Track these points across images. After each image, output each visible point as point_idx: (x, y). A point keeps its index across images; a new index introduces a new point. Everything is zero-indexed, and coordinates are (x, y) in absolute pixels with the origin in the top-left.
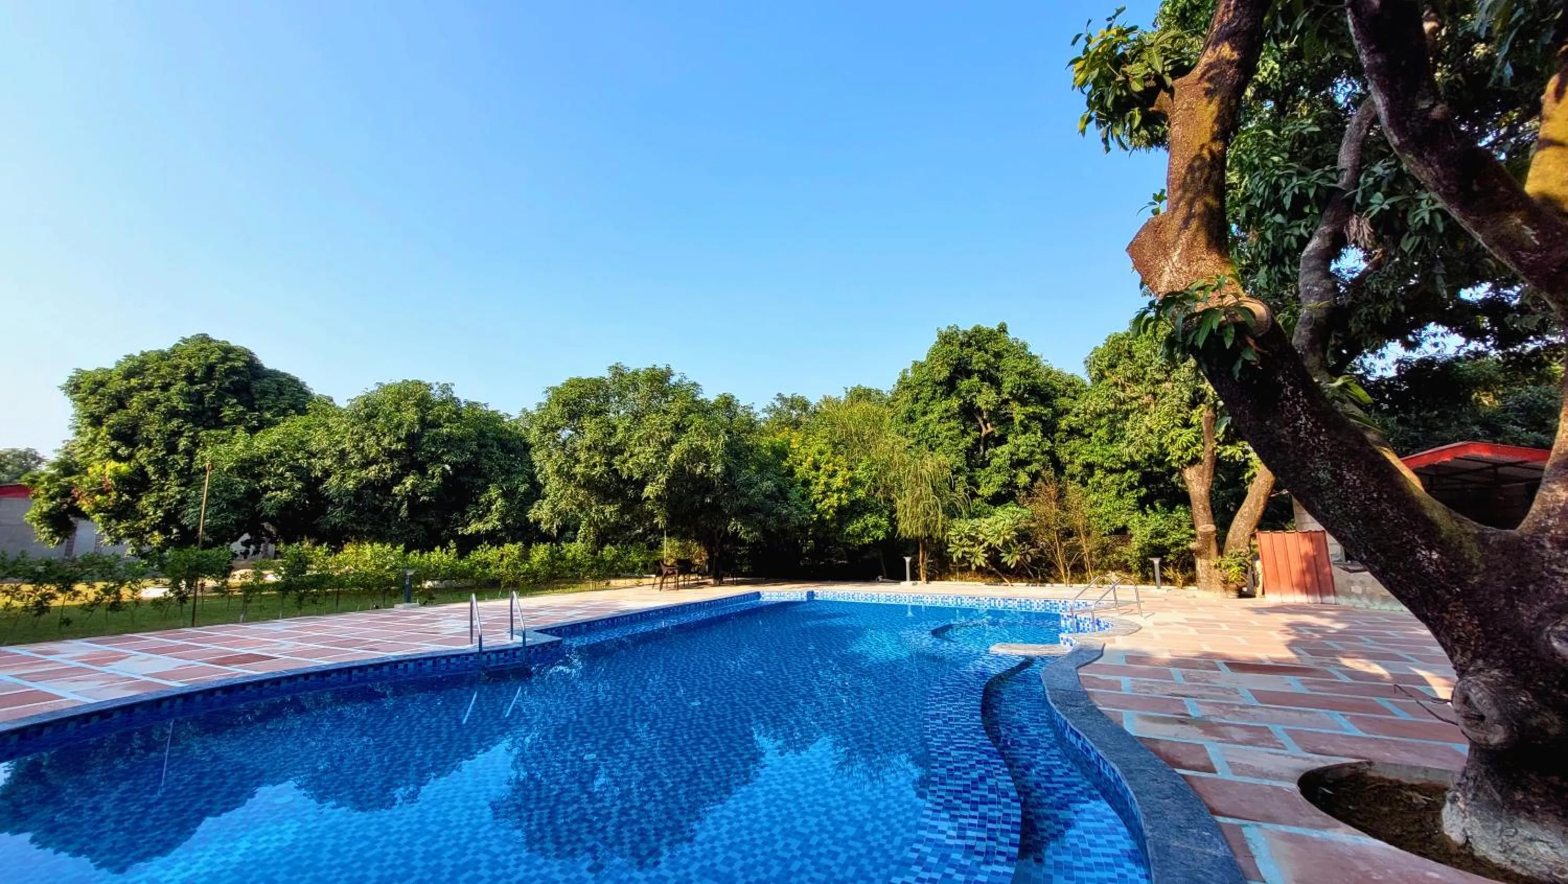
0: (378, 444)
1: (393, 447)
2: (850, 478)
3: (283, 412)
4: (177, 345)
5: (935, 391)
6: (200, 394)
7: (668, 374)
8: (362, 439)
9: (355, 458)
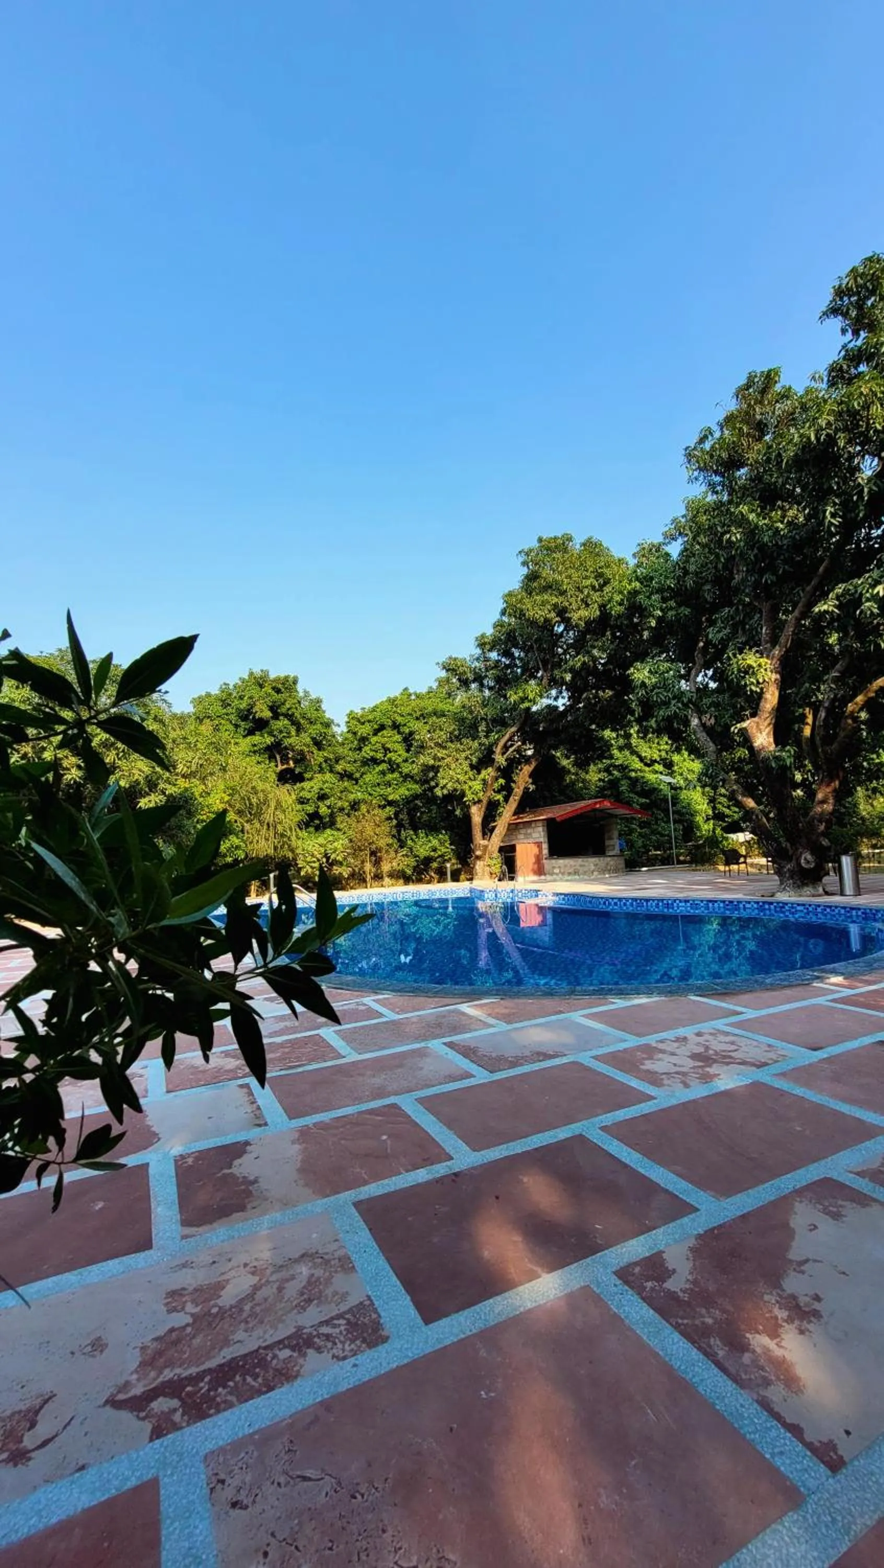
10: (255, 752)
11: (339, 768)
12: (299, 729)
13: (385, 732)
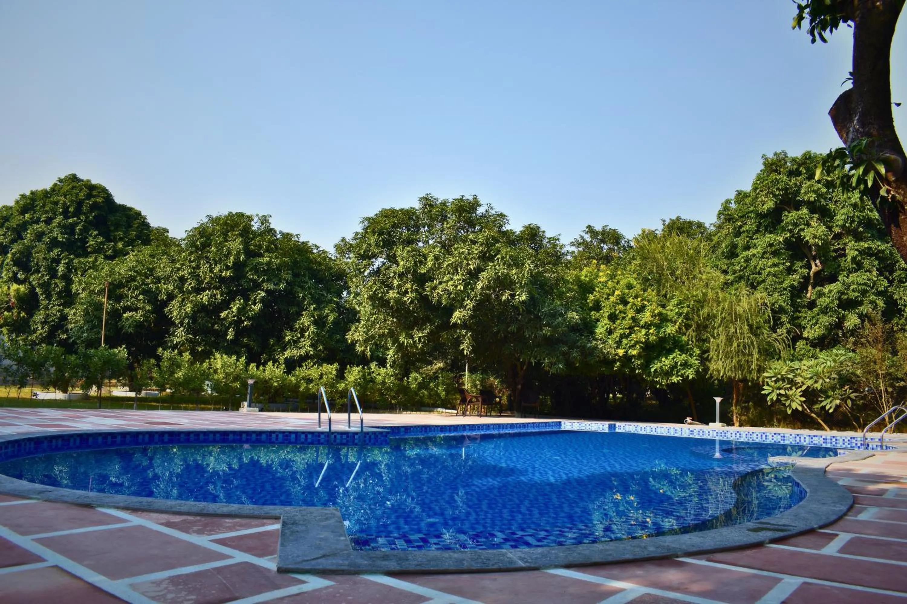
0: (211, 271)
1: (223, 274)
2: (660, 314)
3: (131, 243)
4: (55, 185)
5: (760, 223)
6: (73, 226)
7: (475, 204)
8: (198, 267)
9: (190, 284)
10: (771, 253)
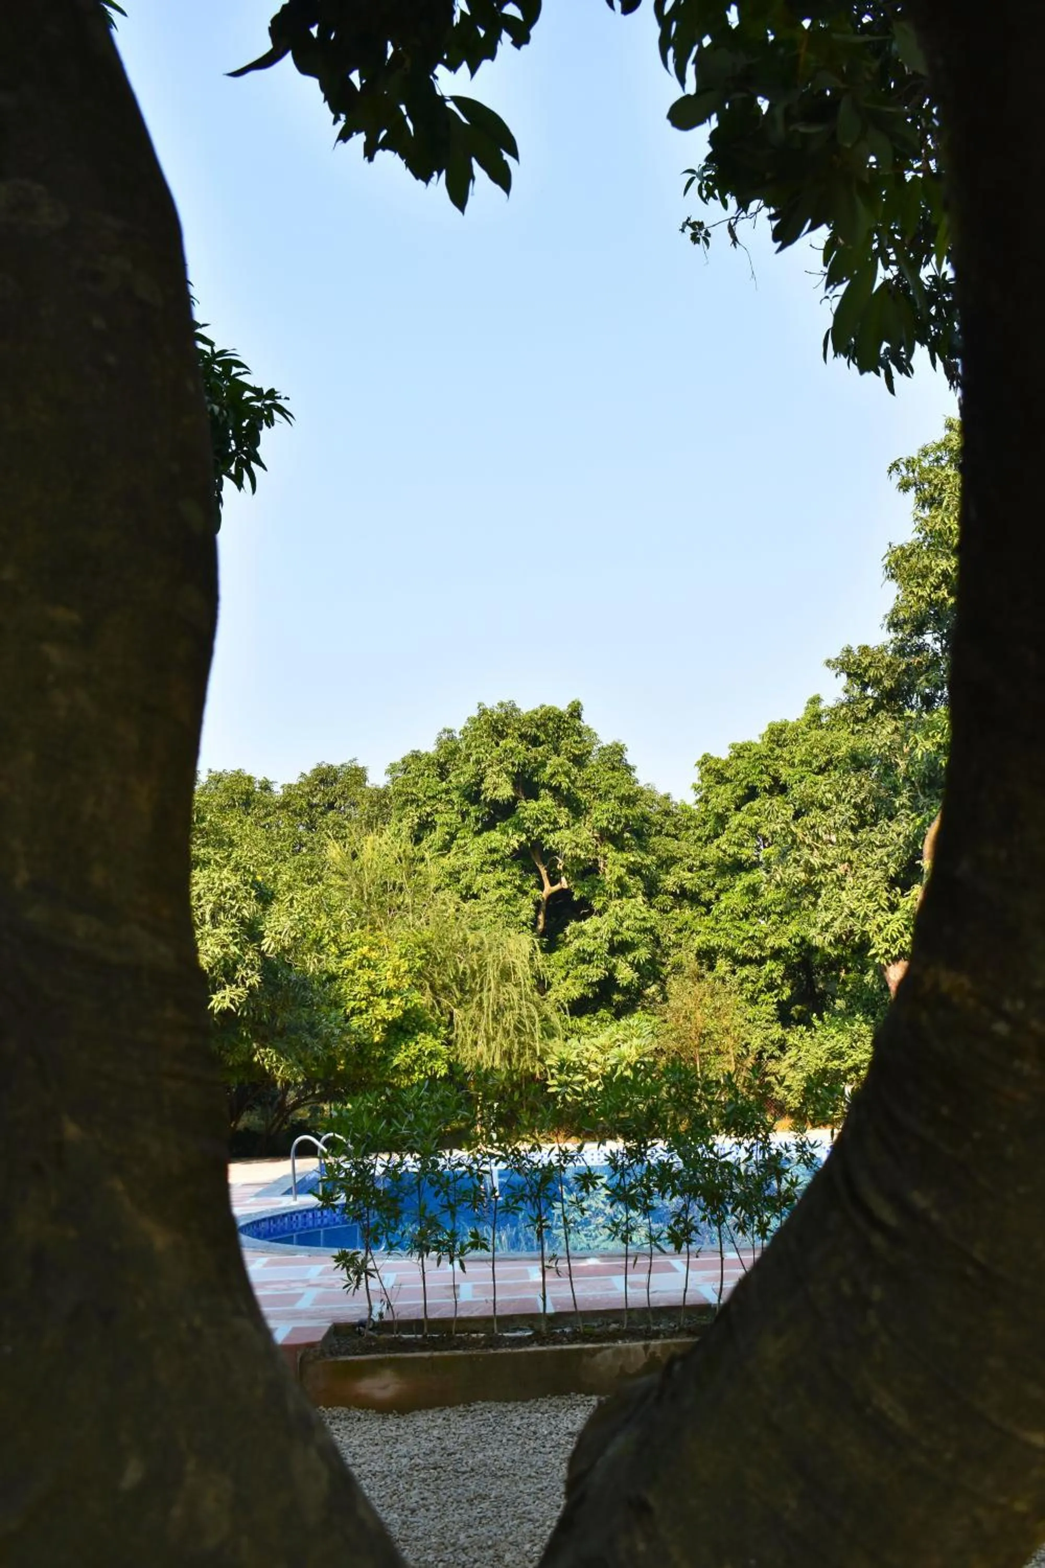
10: (494, 863)
11: (669, 882)
12: (577, 810)
13: (756, 804)
